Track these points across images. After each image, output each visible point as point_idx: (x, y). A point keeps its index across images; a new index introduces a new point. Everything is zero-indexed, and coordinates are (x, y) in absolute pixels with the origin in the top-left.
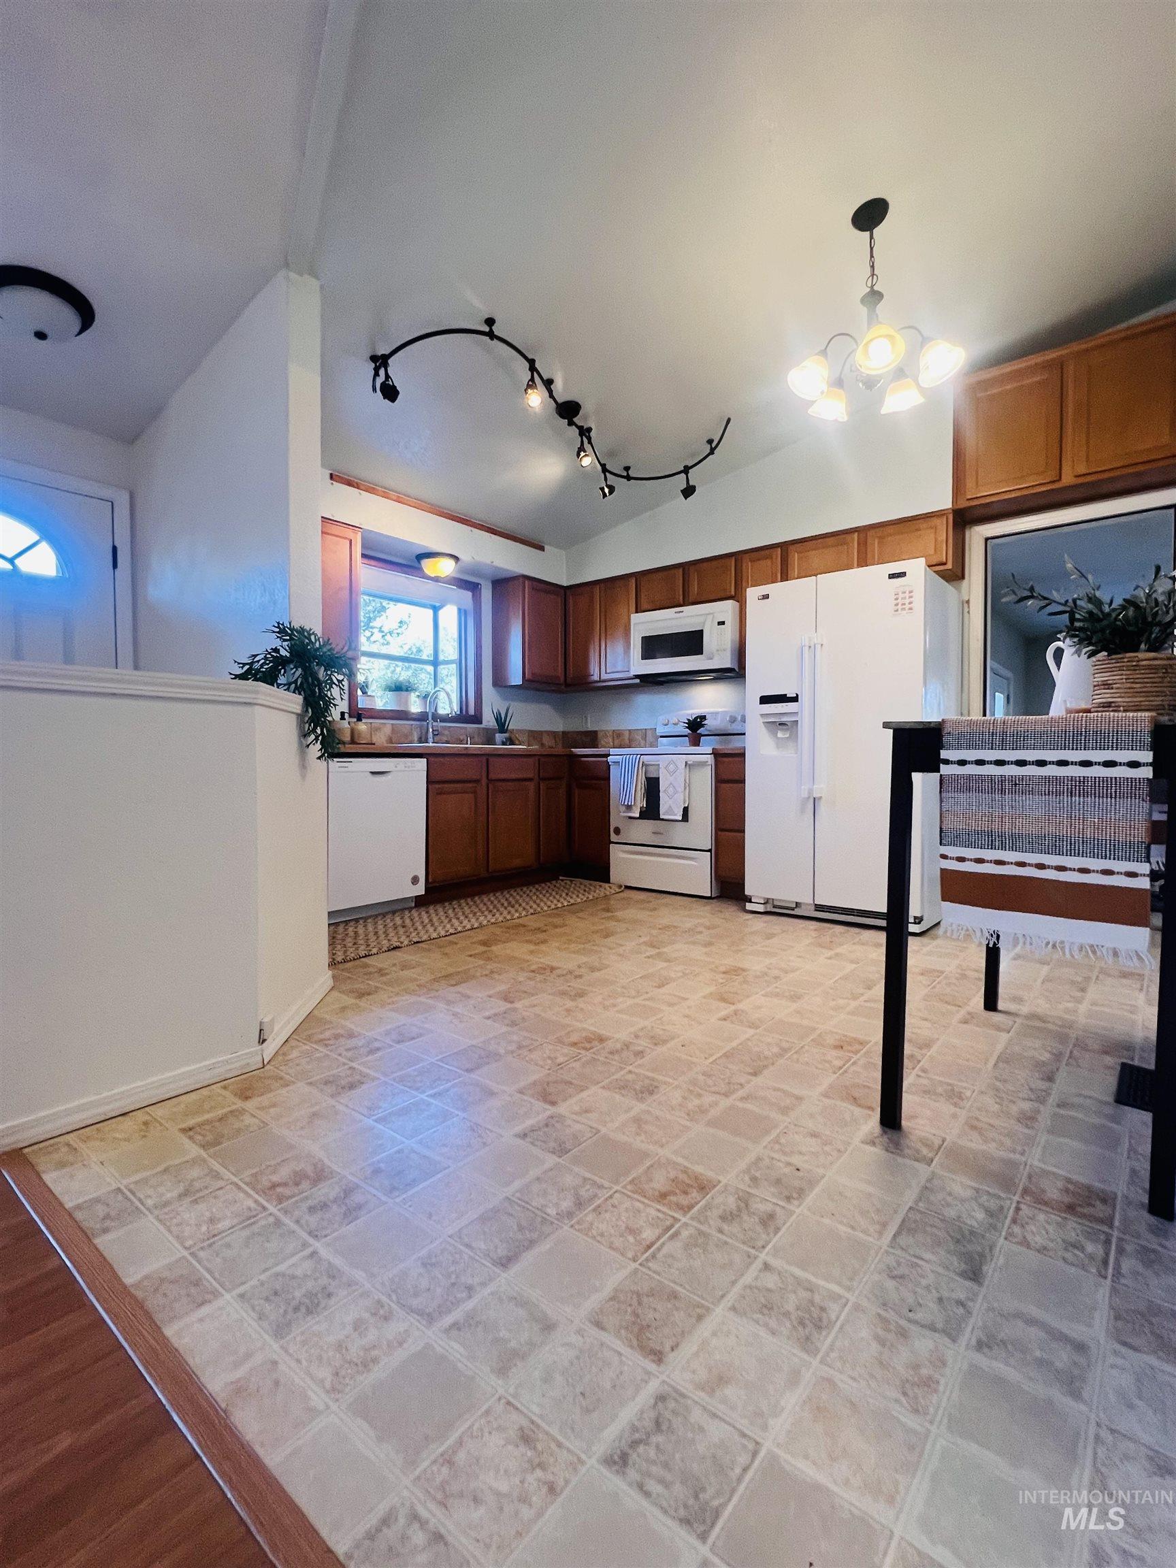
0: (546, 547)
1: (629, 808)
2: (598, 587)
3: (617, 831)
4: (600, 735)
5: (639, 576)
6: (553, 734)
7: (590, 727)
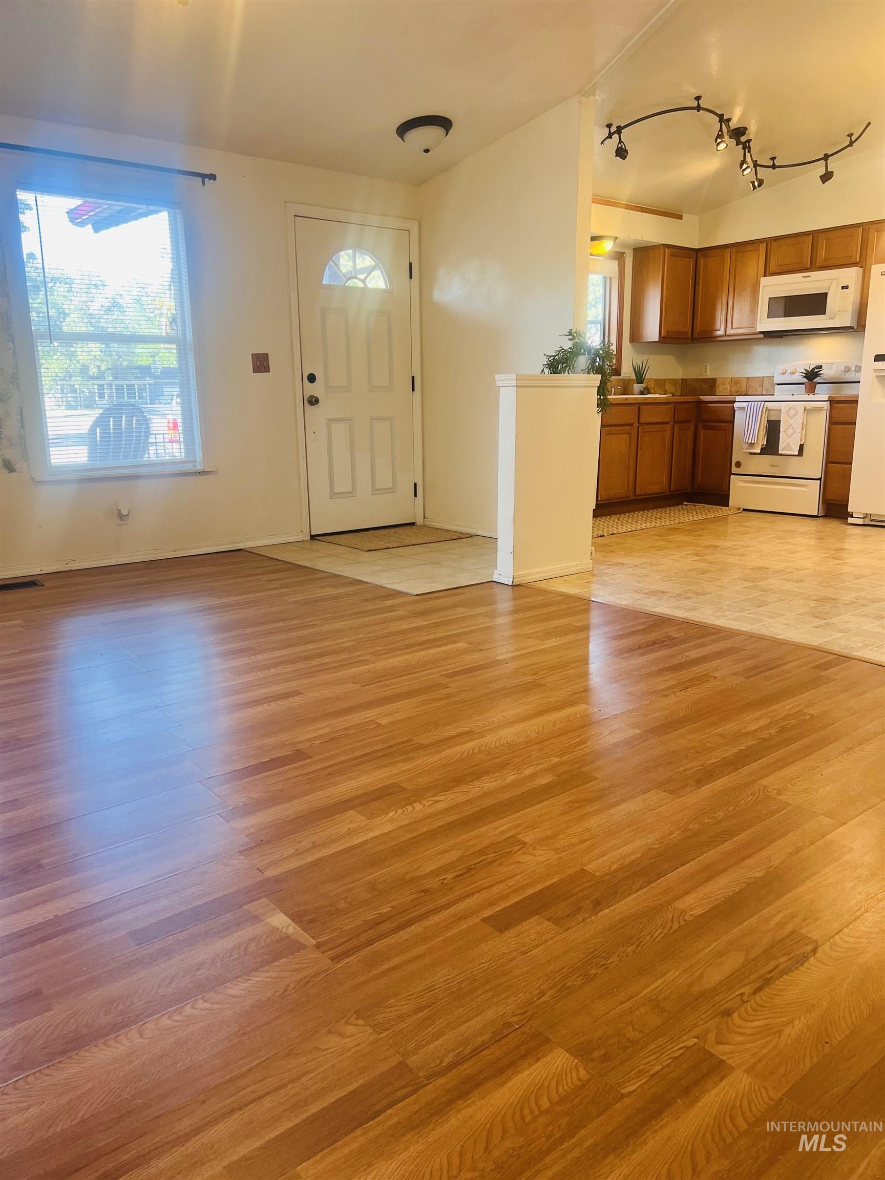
0: (684, 216)
1: (752, 445)
2: (730, 250)
3: (738, 464)
4: (718, 382)
5: (769, 242)
6: (674, 382)
7: (709, 375)
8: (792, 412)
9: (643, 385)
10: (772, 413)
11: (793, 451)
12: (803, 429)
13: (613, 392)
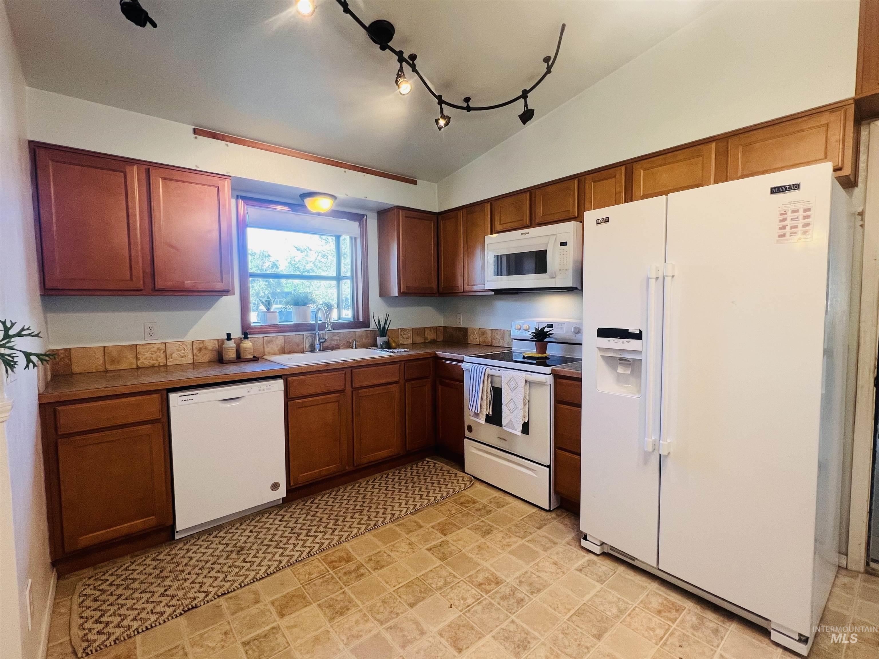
8: (513, 384)
9: (385, 339)
10: (496, 379)
11: (516, 430)
12: (525, 405)
13: (354, 346)
